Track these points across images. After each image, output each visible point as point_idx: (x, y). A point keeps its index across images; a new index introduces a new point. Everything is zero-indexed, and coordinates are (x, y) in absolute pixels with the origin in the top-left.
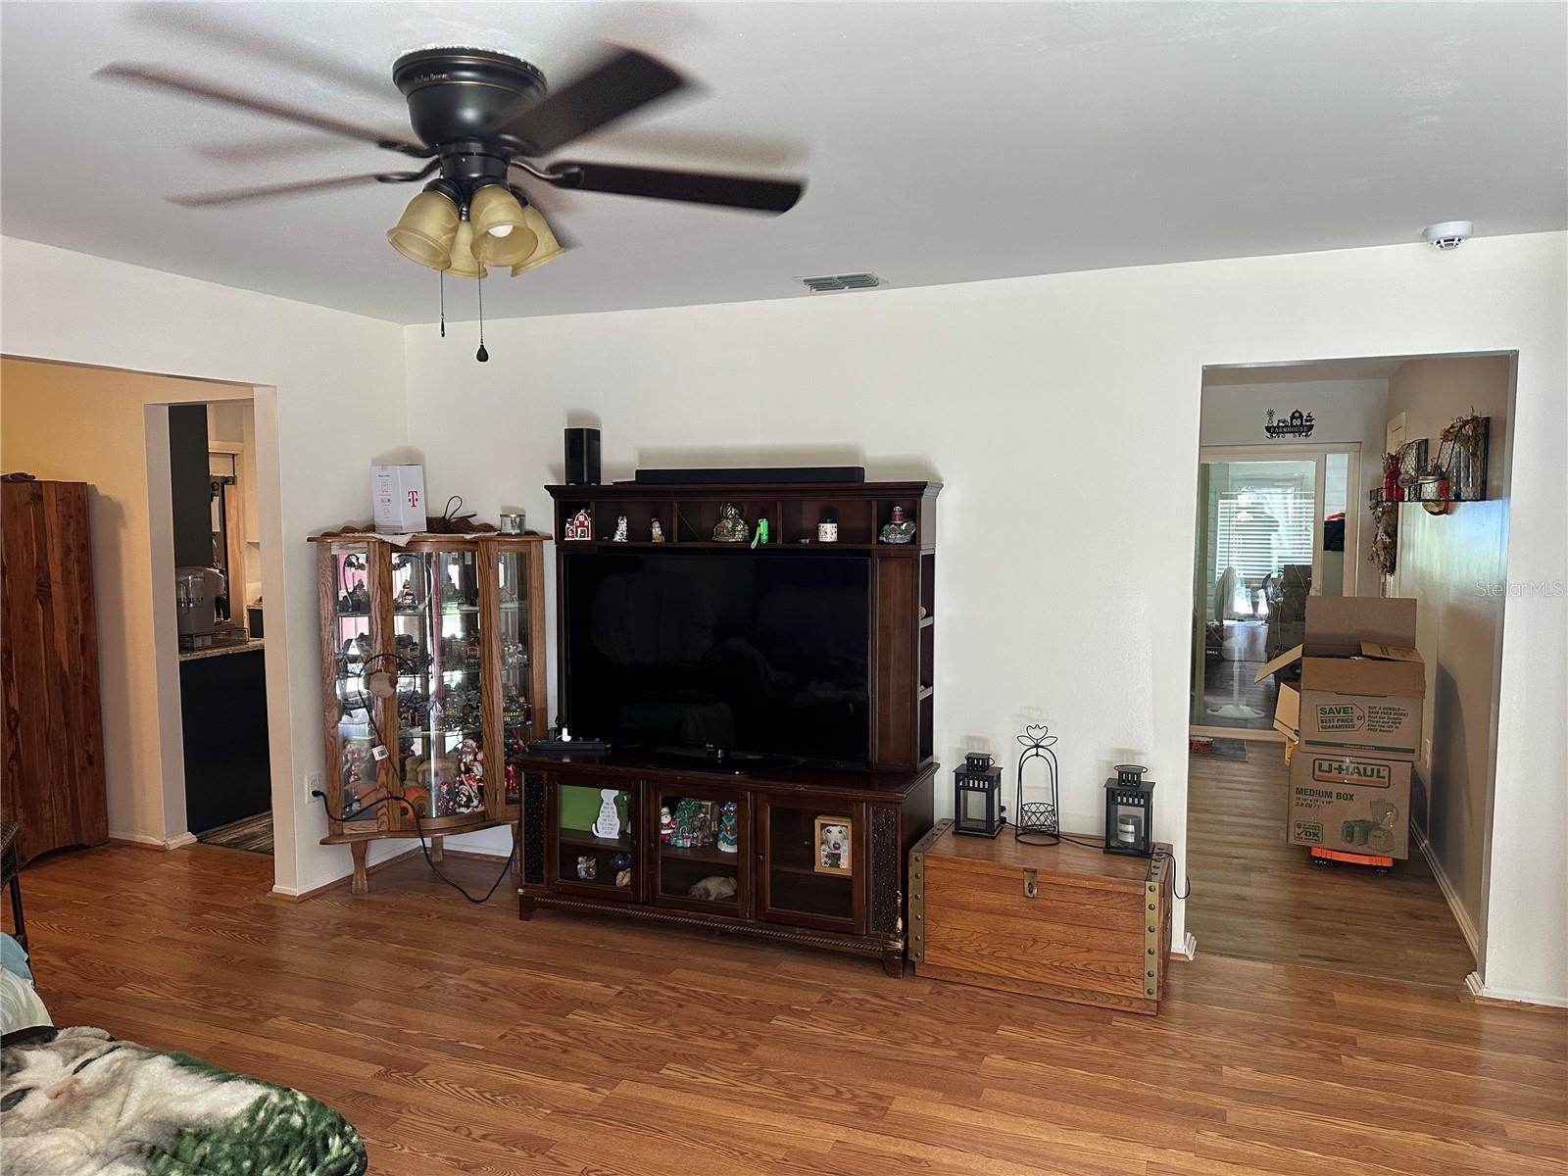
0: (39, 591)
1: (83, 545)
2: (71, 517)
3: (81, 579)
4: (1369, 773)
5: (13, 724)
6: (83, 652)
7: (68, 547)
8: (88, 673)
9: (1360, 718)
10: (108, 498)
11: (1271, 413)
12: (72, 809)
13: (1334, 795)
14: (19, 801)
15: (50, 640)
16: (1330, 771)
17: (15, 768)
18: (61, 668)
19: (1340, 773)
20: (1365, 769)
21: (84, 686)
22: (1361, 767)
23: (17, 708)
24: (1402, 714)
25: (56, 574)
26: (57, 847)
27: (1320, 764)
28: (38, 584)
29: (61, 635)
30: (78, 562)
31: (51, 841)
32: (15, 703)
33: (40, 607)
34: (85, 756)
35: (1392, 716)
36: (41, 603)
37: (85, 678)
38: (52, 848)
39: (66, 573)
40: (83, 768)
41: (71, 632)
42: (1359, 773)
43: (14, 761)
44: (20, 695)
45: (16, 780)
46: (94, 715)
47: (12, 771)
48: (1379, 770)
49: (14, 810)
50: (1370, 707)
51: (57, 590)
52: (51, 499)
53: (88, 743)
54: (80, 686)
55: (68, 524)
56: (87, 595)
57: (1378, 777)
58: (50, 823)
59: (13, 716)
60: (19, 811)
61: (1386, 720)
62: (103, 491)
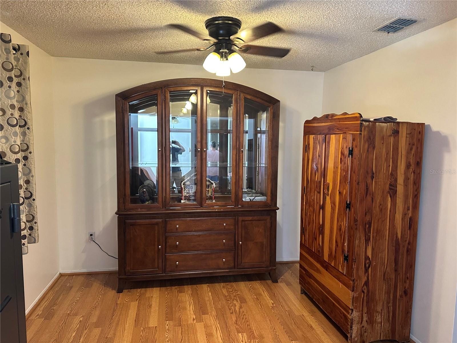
0: (390, 189)
1: (418, 162)
2: (414, 145)
3: (414, 183)
5: (367, 265)
6: (410, 228)
7: (409, 163)
8: (411, 241)
10: (438, 133)
12: (392, 319)
14: (365, 310)
15: (393, 220)
17: (366, 291)
18: (397, 237)
21: (408, 248)
23: (370, 257)
25: (400, 180)
26: (382, 339)
28: (390, 185)
29: (399, 217)
30: (414, 173)
31: (379, 335)
32: (369, 254)
33: (389, 199)
34: (403, 290)
36: (391, 197)
37: (409, 244)
38: (379, 339)
39: (406, 179)
40: (401, 296)
41: (405, 215)
43: (365, 287)
44: (373, 249)
45: (365, 298)
46: (411, 266)
47: (363, 292)
49: (362, 314)
51: (400, 189)
52: (403, 132)
53: (405, 282)
54: (406, 249)
55: (411, 149)
56: (416, 193)
58: (379, 325)
59: (368, 261)
60: (365, 315)
62: (435, 128)
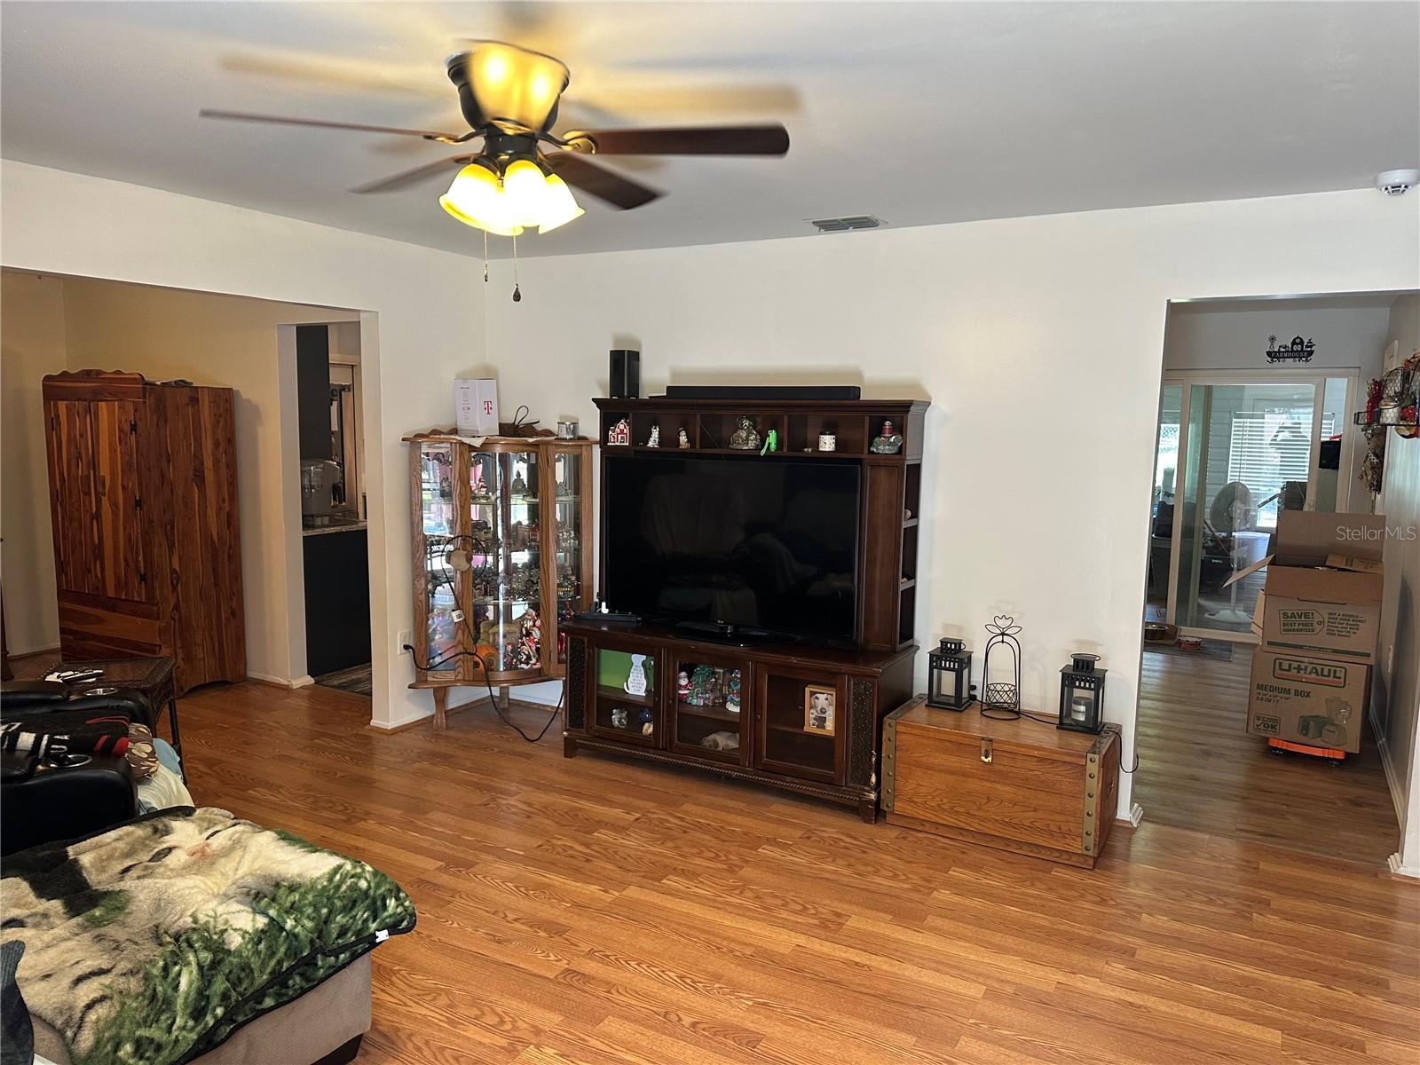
0: (195, 475)
1: (229, 440)
2: (220, 416)
3: (228, 466)
4: (1326, 673)
5: (175, 582)
6: (229, 527)
7: (218, 440)
8: (233, 543)
9: (1319, 623)
10: (249, 401)
11: (1273, 339)
12: (219, 652)
13: (1292, 692)
14: (179, 644)
15: (204, 515)
16: (1289, 670)
17: (176, 617)
18: (212, 540)
19: (1299, 672)
20: (1322, 669)
21: (229, 554)
22: (1319, 668)
23: (178, 569)
24: (1359, 621)
25: (208, 463)
26: (207, 681)
27: (1281, 664)
28: (195, 470)
29: (212, 513)
30: (226, 454)
31: (203, 677)
32: (176, 566)
33: (196, 488)
34: (230, 611)
35: (1351, 622)
36: (197, 485)
37: (230, 547)
38: (203, 682)
39: (216, 462)
40: (227, 619)
41: (220, 509)
42: (1317, 673)
43: (175, 612)
44: (180, 558)
45: (177, 627)
46: (237, 576)
47: (173, 619)
48: (1335, 671)
49: (175, 650)
50: (1330, 614)
51: (209, 475)
52: (205, 400)
53: (231, 600)
54: (226, 554)
55: (218, 422)
56: (231, 480)
57: (1335, 677)
58: (202, 662)
59: (175, 575)
60: (179, 651)
61: (1344, 625)
62: (245, 395)
